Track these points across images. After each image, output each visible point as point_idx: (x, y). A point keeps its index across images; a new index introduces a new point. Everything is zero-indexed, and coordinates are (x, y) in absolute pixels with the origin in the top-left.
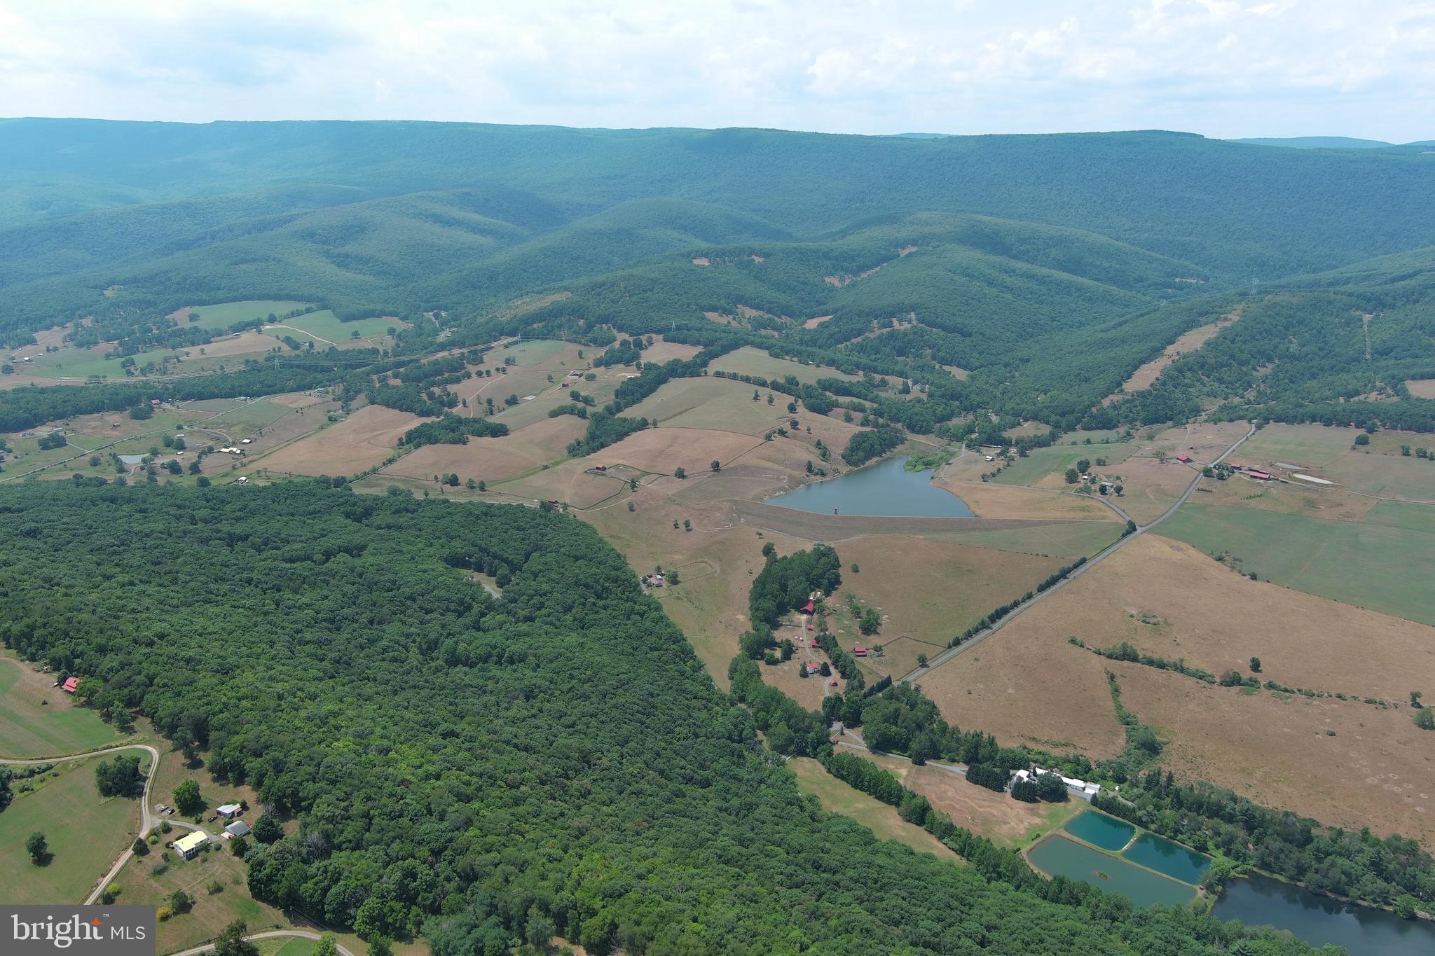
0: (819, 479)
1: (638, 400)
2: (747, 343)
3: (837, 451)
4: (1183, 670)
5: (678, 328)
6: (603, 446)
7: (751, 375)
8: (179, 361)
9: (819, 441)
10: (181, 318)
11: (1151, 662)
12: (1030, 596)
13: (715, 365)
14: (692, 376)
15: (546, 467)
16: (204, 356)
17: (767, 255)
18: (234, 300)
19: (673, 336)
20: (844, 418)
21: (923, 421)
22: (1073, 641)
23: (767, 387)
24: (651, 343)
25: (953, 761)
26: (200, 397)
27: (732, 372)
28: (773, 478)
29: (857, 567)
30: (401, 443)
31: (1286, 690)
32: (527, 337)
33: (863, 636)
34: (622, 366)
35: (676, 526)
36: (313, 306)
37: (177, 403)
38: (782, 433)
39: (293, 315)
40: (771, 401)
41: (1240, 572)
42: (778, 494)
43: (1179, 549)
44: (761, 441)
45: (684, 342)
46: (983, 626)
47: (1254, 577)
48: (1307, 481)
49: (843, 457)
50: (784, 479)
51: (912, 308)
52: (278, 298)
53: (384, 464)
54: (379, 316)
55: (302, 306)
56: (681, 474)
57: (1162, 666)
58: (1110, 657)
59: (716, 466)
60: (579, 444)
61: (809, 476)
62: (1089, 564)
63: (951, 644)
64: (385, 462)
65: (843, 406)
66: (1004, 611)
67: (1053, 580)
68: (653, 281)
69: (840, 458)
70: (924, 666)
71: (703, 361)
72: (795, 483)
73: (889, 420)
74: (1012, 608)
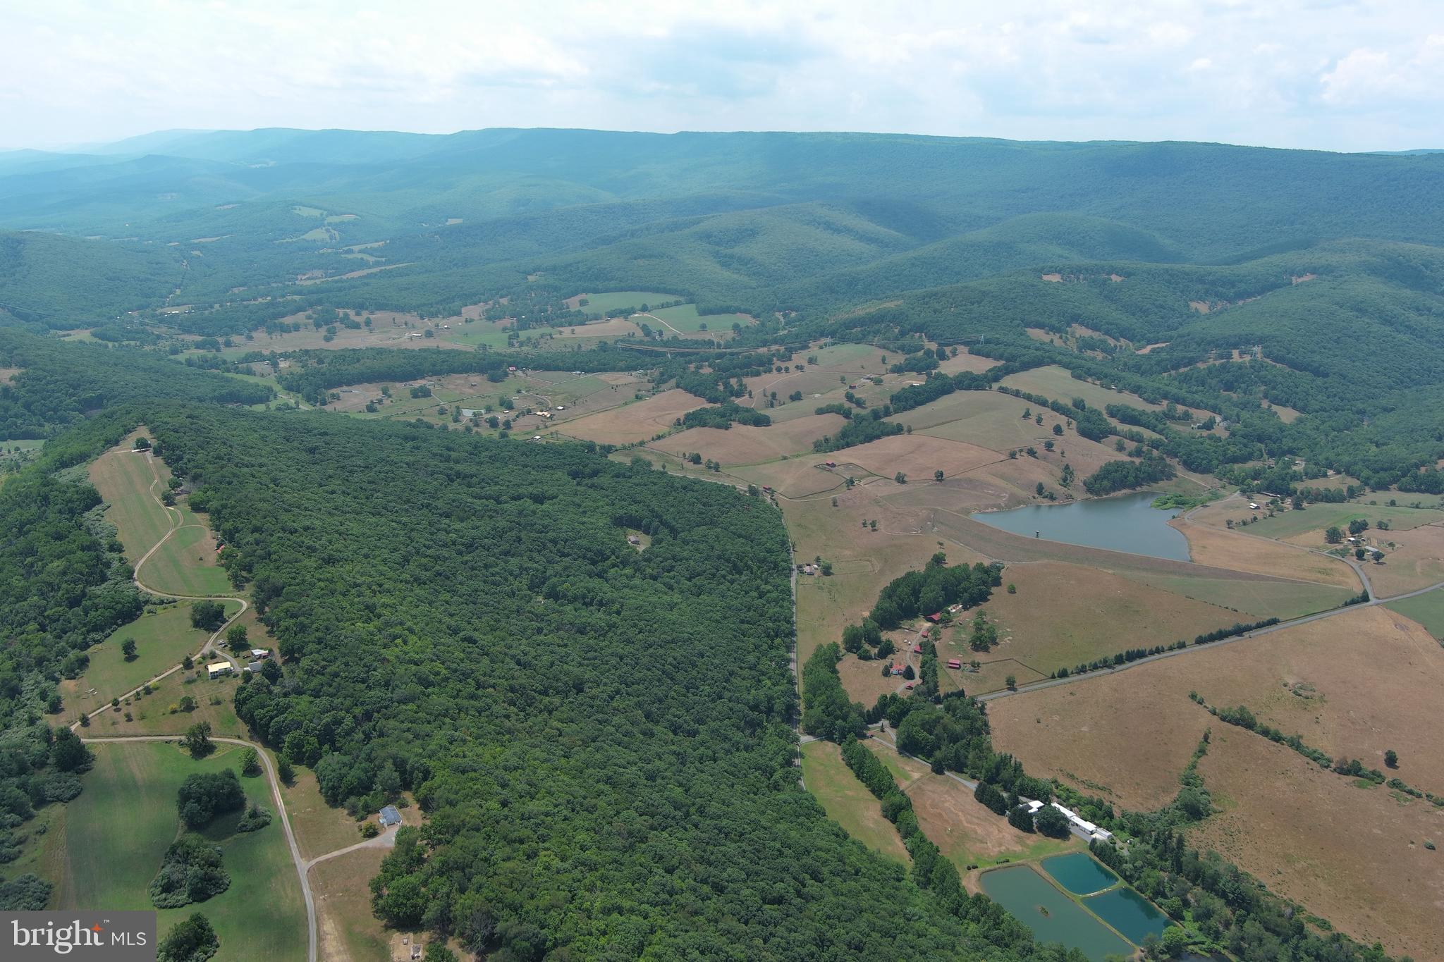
0: (1046, 502)
1: (912, 407)
2: (1053, 362)
3: (1081, 477)
4: (1296, 747)
5: (988, 341)
6: (848, 445)
7: (1034, 393)
8: (552, 338)
9: (1067, 465)
10: (573, 304)
11: (1265, 733)
12: (1182, 646)
13: (1008, 382)
14: (976, 389)
15: (785, 458)
16: (573, 336)
17: (1129, 275)
18: (622, 290)
19: (977, 350)
20: (1115, 446)
21: (1203, 459)
22: (1193, 697)
23: (1048, 407)
24: (954, 354)
26: (548, 368)
27: (1014, 389)
28: (992, 495)
29: (1014, 588)
30: (678, 423)
31: (1411, 793)
32: (844, 340)
33: (969, 650)
34: (914, 374)
35: (865, 525)
36: (682, 299)
37: (530, 372)
38: (1031, 453)
39: (663, 306)
40: (1039, 420)
42: (990, 510)
43: (1403, 628)
44: (1003, 457)
45: (987, 356)
46: (1106, 664)
49: (1085, 484)
50: (1005, 497)
51: (1260, 341)
52: (657, 290)
53: (653, 439)
54: (734, 313)
55: (671, 299)
56: (901, 480)
57: (1277, 738)
58: (1223, 719)
59: (940, 476)
60: (827, 440)
61: (1034, 497)
62: (1280, 626)
63: (1056, 675)
64: (655, 437)
65: (1121, 434)
66: (1140, 655)
67: (1221, 635)
68: (984, 294)
69: (1082, 484)
70: (1009, 689)
71: (996, 376)
72: (1015, 502)
73: (1166, 453)
74: (1152, 653)
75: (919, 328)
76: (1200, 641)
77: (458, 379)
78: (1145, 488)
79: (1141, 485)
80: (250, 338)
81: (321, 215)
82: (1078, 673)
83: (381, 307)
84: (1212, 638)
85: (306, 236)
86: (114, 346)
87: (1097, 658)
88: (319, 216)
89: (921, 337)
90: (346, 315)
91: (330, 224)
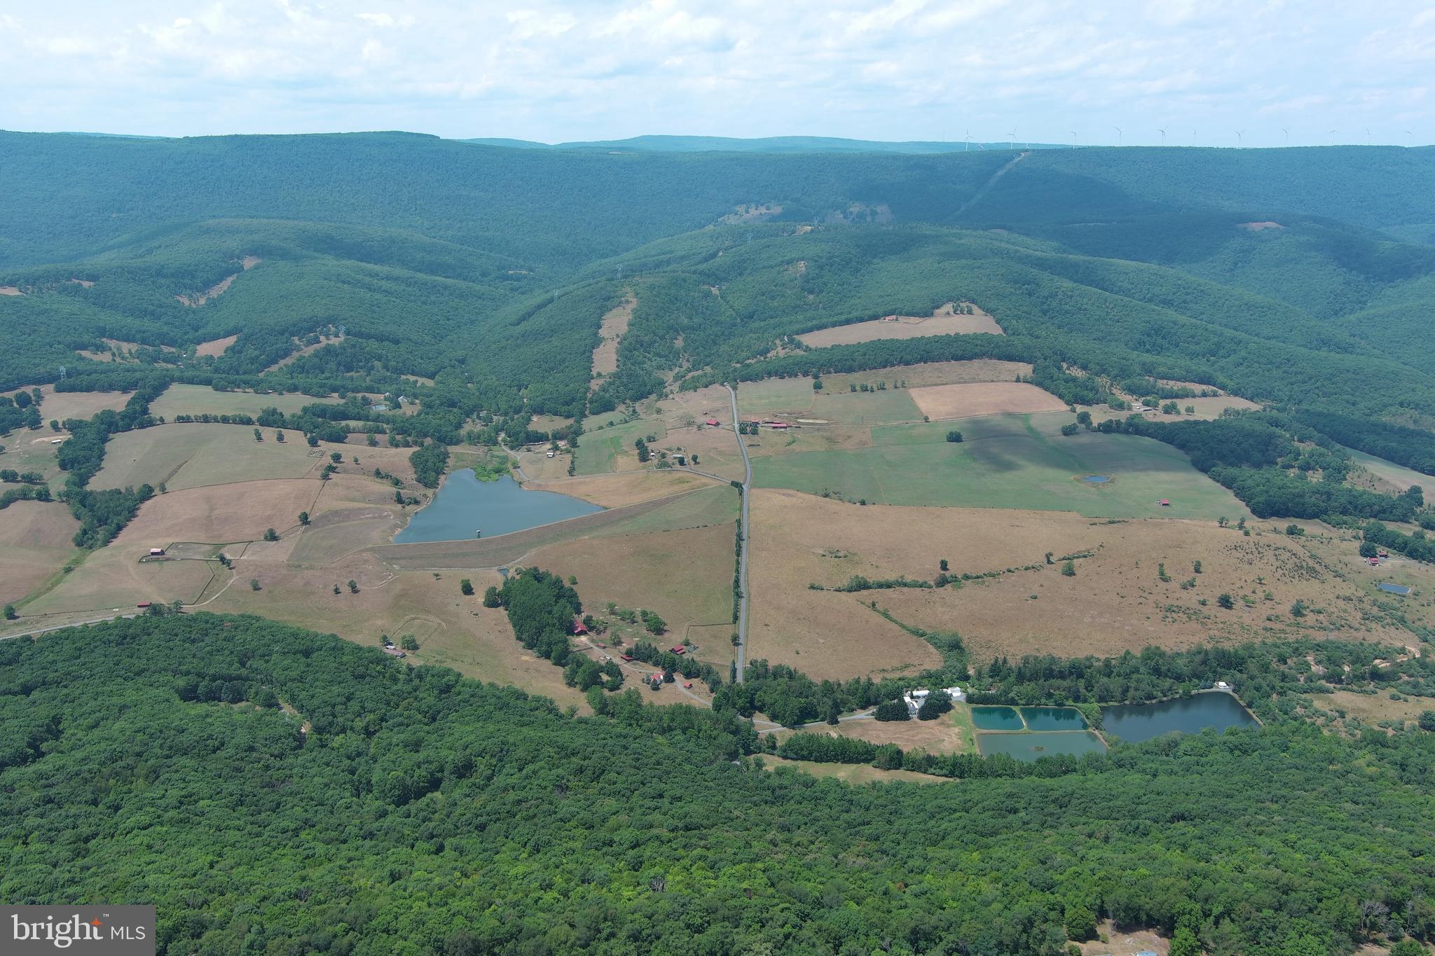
0: (419, 507)
1: (98, 467)
3: (407, 476)
4: (905, 585)
5: (69, 374)
6: (120, 528)
7: (229, 414)
9: (378, 469)
11: (880, 586)
12: (738, 562)
13: (155, 409)
14: (142, 427)
15: (68, 569)
17: (93, 277)
20: (367, 442)
22: (812, 587)
24: (42, 397)
25: (852, 710)
27: (200, 415)
28: (375, 518)
31: (978, 577)
33: (659, 637)
34: (29, 430)
35: (337, 591)
38: (333, 469)
40: (280, 438)
41: (850, 502)
43: (789, 495)
44: (321, 482)
46: (739, 597)
47: (863, 503)
48: (812, 424)
50: (388, 515)
51: (327, 321)
56: (272, 537)
57: (889, 586)
60: (87, 532)
62: (745, 523)
63: (733, 620)
67: (738, 544)
69: (416, 482)
70: (737, 645)
71: (142, 408)
72: (401, 516)
84: (738, 548)
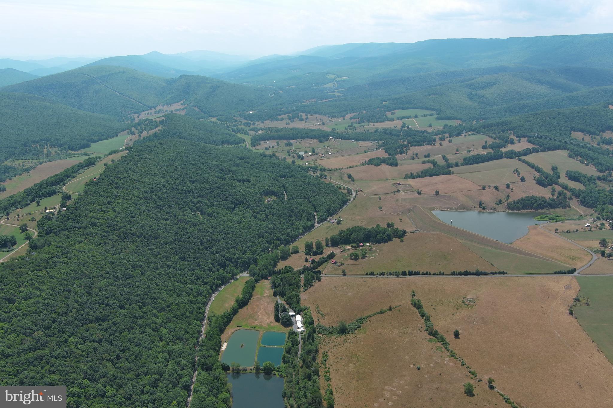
2: (566, 148)
9: (509, 195)
10: (389, 115)
12: (442, 274)
16: (374, 126)
18: (413, 108)
20: (549, 190)
22: (413, 293)
23: (533, 168)
24: (519, 141)
26: (344, 138)
27: (527, 160)
28: (453, 203)
29: (404, 240)
30: (364, 162)
32: (478, 133)
33: (349, 259)
34: (489, 149)
36: (435, 113)
37: (337, 140)
38: (496, 188)
39: (425, 116)
40: (519, 174)
41: (572, 308)
42: (445, 209)
43: (568, 288)
45: (533, 143)
47: (572, 313)
49: (509, 204)
52: (427, 109)
53: (347, 168)
54: (453, 119)
55: (430, 113)
56: (419, 193)
57: (424, 316)
58: (413, 303)
59: (437, 193)
60: (412, 174)
61: (475, 207)
62: (505, 275)
63: (369, 274)
64: (348, 167)
65: (560, 184)
66: (417, 273)
67: (467, 273)
68: (559, 114)
69: (506, 204)
70: (343, 275)
71: (526, 152)
72: (463, 208)
73: (574, 196)
74: (423, 274)
75: (512, 129)
76: (453, 274)
77: (308, 141)
78: (544, 211)
79: (542, 209)
80: (263, 122)
81: (335, 77)
82: (380, 275)
83: (316, 113)
84: (460, 274)
85: (325, 86)
86: (220, 123)
87: (393, 270)
88: (334, 78)
89: (511, 133)
90: (301, 116)
91: (336, 81)
